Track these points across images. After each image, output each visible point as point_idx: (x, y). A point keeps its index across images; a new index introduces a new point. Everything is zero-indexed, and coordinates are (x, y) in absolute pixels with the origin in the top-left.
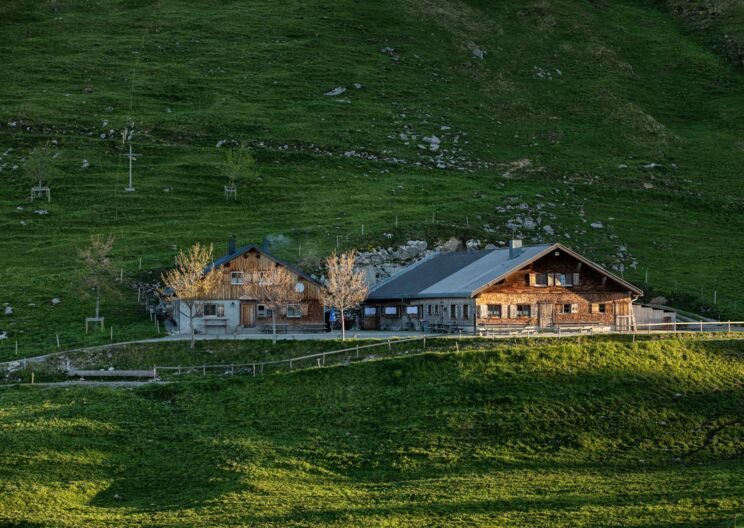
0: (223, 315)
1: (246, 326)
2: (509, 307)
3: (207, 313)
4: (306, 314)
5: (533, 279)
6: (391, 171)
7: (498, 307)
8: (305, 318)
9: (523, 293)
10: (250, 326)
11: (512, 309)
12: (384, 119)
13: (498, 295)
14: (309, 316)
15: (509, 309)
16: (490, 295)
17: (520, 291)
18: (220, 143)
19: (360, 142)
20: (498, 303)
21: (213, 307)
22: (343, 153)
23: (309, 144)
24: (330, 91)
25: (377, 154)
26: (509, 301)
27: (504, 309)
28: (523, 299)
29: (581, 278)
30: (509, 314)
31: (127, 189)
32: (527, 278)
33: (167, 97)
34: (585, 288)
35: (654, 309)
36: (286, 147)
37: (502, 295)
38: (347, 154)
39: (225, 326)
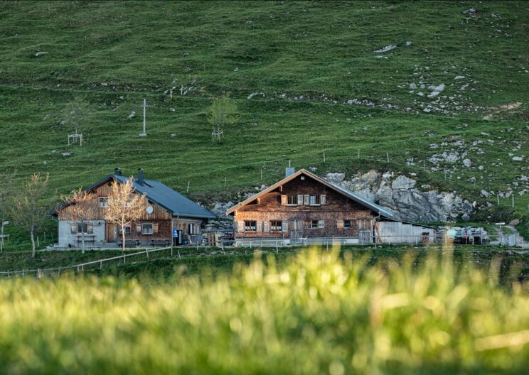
0: (92, 232)
1: (109, 241)
2: (263, 222)
3: (80, 231)
4: (157, 231)
5: (284, 199)
6: (373, 115)
7: (254, 223)
8: (155, 235)
9: (275, 211)
10: (113, 242)
11: (265, 225)
12: (406, 71)
13: (254, 213)
14: (159, 233)
15: (263, 225)
16: (247, 213)
17: (273, 210)
18: (252, 95)
19: (367, 91)
20: (254, 219)
21: (86, 226)
22: (346, 102)
23: (320, 94)
24: (382, 48)
25: (376, 102)
26: (263, 219)
27: (259, 224)
28: (275, 217)
29: (327, 199)
30: (263, 229)
31: (141, 135)
32: (279, 199)
33: (242, 58)
34: (331, 207)
35: (413, 225)
36: (301, 97)
37: (257, 213)
38: (350, 102)
39: (93, 241)
